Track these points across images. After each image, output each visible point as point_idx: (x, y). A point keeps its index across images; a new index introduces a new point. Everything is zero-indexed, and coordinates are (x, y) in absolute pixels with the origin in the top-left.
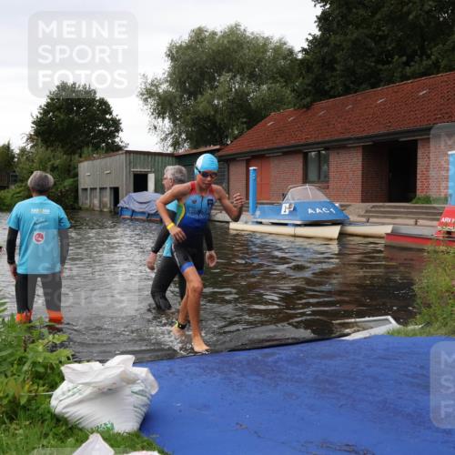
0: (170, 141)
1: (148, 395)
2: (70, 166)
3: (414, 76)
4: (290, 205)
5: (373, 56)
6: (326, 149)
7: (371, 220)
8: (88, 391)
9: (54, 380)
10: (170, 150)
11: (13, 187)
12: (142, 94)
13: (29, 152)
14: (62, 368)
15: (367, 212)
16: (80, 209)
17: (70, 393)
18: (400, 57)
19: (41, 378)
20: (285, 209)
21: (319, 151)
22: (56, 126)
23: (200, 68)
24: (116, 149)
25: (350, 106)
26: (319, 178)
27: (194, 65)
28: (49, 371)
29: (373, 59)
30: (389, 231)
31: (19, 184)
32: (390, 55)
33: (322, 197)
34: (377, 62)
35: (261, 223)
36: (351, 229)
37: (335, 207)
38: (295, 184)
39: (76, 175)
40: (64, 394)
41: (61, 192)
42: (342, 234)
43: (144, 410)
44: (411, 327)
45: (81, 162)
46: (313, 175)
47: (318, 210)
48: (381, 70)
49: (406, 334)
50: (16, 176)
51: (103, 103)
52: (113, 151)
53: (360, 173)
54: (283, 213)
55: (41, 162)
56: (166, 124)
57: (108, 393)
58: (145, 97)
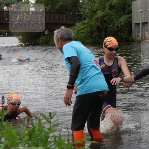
2: (125, 4)
11: (78, 24)
16: (134, 41)
31: (83, 22)
39: (130, 12)
41: (117, 27)
50: (81, 15)
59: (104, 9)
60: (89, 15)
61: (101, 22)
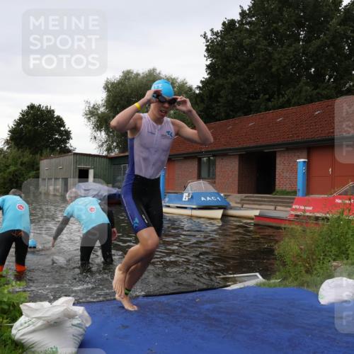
0: (105, 147)
1: (83, 327)
2: (34, 162)
3: (274, 108)
4: (189, 194)
5: (246, 94)
6: (214, 156)
7: (245, 206)
8: (40, 323)
9: (15, 315)
10: (105, 153)
12: (86, 114)
13: (5, 152)
14: (21, 306)
15: (242, 200)
17: (26, 325)
18: (265, 95)
19: (5, 314)
20: (185, 197)
21: (209, 158)
22: (26, 134)
23: (128, 97)
24: (67, 151)
25: (231, 127)
26: (209, 176)
27: (123, 95)
28: (11, 308)
29: (246, 96)
30: (258, 214)
32: (257, 93)
33: (211, 189)
34: (249, 98)
35: (169, 207)
36: (231, 212)
37: (221, 197)
38: (193, 179)
39: (38, 169)
40: (21, 325)
42: (224, 216)
43: (81, 338)
44: (272, 281)
45: (42, 160)
46: (204, 173)
47: (208, 198)
48: (251, 103)
49: (269, 286)
51: (59, 119)
52: (65, 153)
53: (237, 173)
54: (184, 200)
55: (13, 159)
56: (102, 135)
57: (54, 325)
58: (89, 116)
59: (16, 164)
60: (3, 169)
61: (13, 175)
